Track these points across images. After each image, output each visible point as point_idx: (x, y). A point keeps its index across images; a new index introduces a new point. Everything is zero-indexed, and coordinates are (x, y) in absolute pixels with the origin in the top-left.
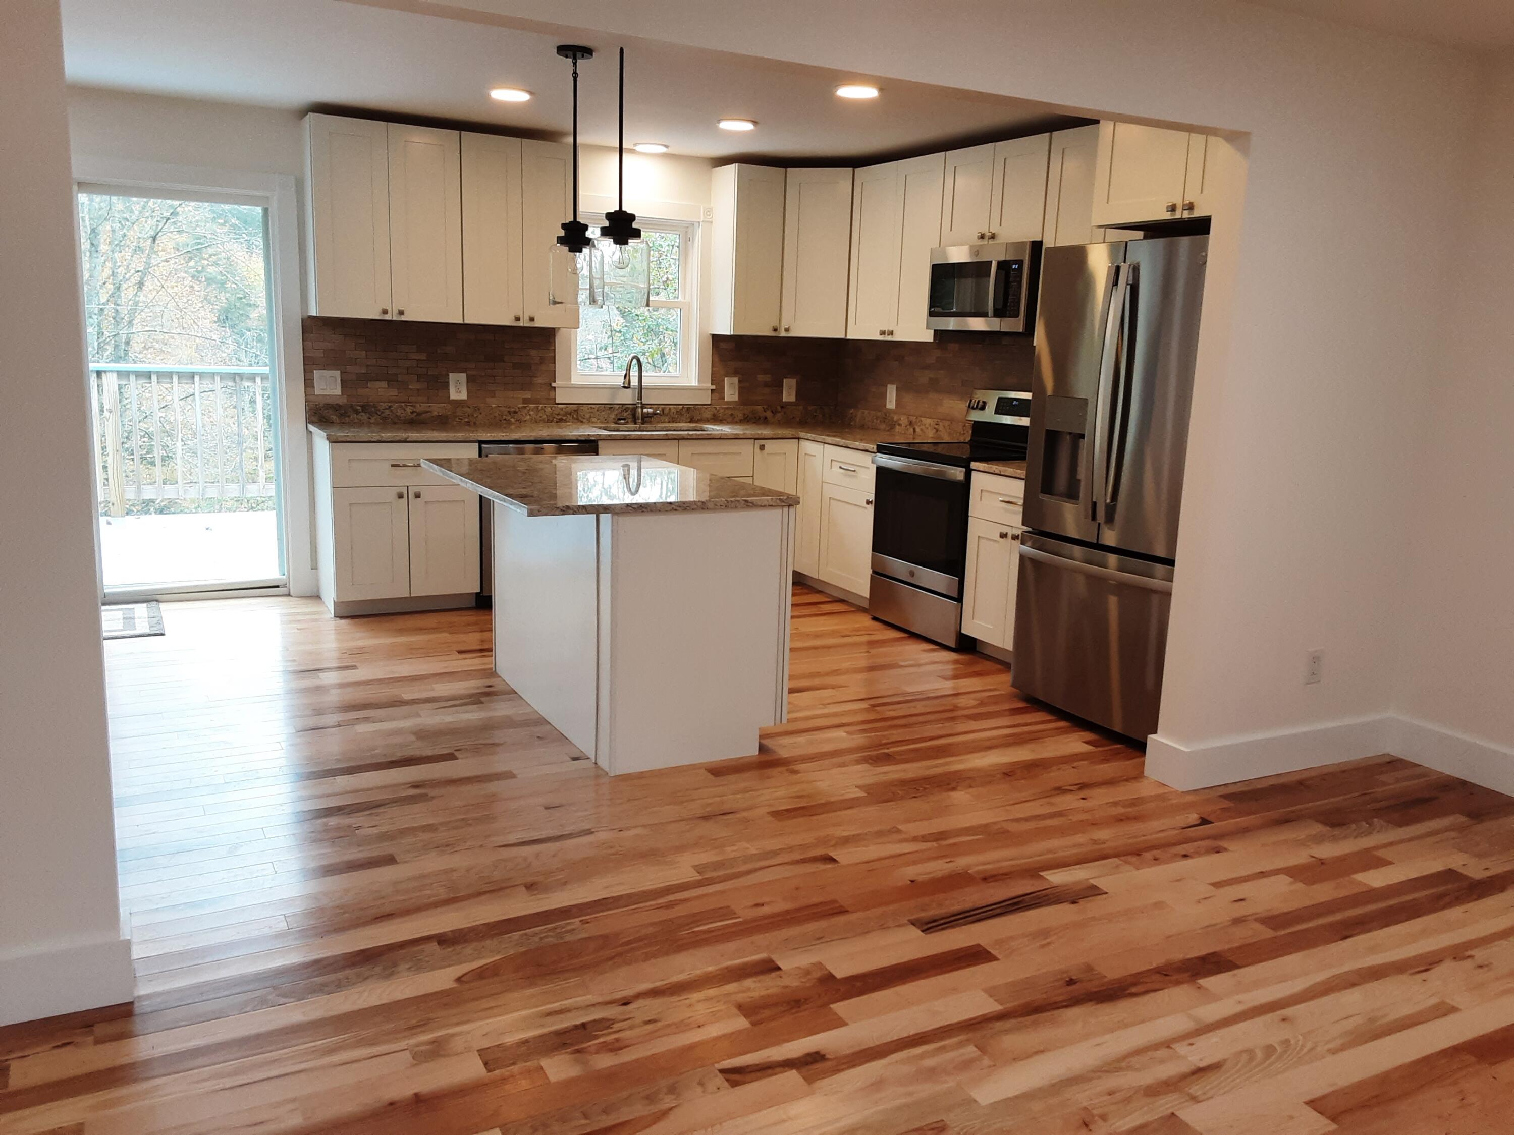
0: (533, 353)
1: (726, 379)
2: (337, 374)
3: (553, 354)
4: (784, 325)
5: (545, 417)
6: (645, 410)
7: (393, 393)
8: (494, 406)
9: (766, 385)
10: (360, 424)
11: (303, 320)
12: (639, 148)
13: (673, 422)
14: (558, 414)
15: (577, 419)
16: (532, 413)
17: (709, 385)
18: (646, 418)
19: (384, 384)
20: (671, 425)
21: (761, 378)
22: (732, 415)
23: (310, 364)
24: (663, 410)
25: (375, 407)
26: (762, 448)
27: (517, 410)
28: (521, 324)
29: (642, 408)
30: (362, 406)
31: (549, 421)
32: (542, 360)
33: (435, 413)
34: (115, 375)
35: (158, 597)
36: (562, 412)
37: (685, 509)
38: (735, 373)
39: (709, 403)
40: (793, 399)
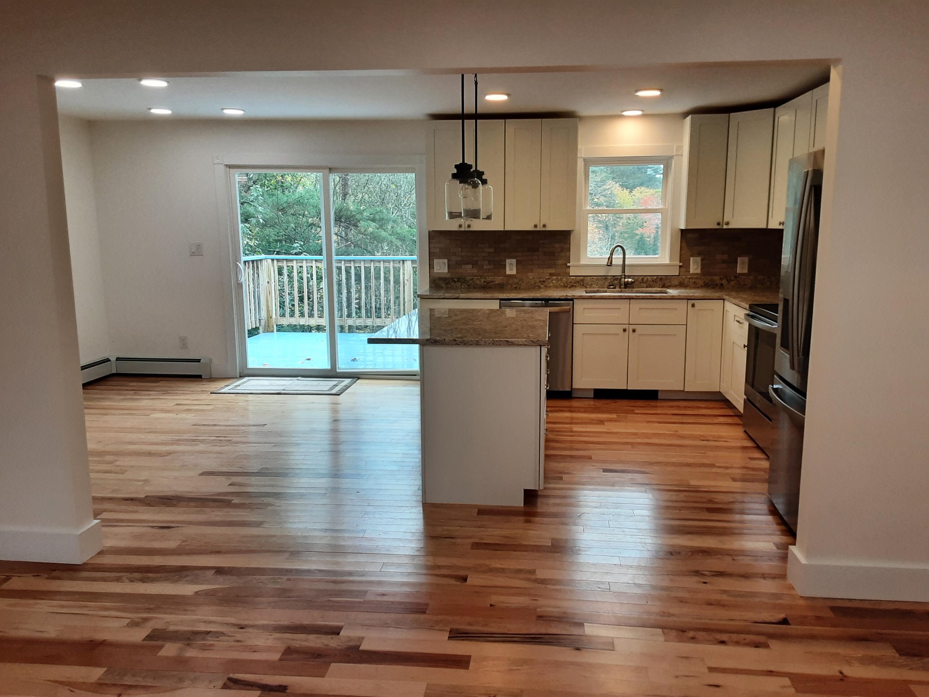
0: (557, 245)
1: (691, 258)
2: (446, 261)
3: (569, 246)
4: (726, 220)
5: (562, 284)
6: (626, 280)
7: (475, 271)
8: (531, 278)
9: (723, 262)
10: (456, 288)
11: (429, 232)
12: (625, 113)
13: (650, 287)
14: (571, 282)
15: (583, 285)
16: (554, 282)
17: (678, 263)
18: (627, 285)
19: (470, 266)
20: (648, 289)
21: (719, 257)
22: (695, 282)
23: (432, 257)
24: (642, 279)
25: (464, 279)
26: (693, 305)
27: (545, 280)
28: (538, 229)
29: (625, 278)
30: (458, 279)
31: (565, 287)
32: (562, 250)
33: (497, 282)
34: (410, 262)
35: (359, 376)
36: (573, 281)
37: (465, 344)
38: (699, 254)
39: (678, 274)
40: (746, 271)
